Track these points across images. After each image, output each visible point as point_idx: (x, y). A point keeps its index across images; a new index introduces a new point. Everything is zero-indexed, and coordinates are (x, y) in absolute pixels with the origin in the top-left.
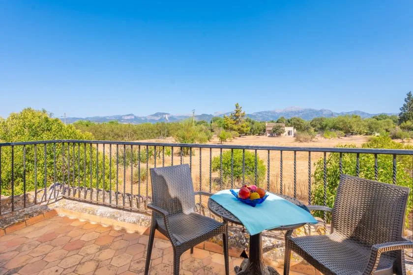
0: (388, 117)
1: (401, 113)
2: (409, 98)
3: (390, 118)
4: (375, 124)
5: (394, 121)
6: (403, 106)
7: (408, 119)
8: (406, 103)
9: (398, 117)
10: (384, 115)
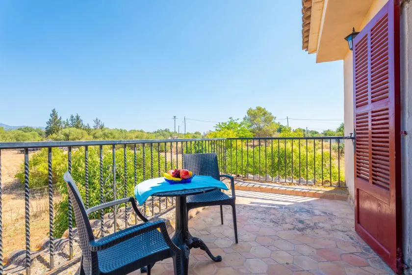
0: (34, 130)
1: (48, 127)
2: (54, 114)
3: (36, 131)
4: (22, 136)
5: (39, 133)
6: (49, 121)
7: (54, 132)
8: (51, 118)
9: (44, 130)
10: (30, 127)
